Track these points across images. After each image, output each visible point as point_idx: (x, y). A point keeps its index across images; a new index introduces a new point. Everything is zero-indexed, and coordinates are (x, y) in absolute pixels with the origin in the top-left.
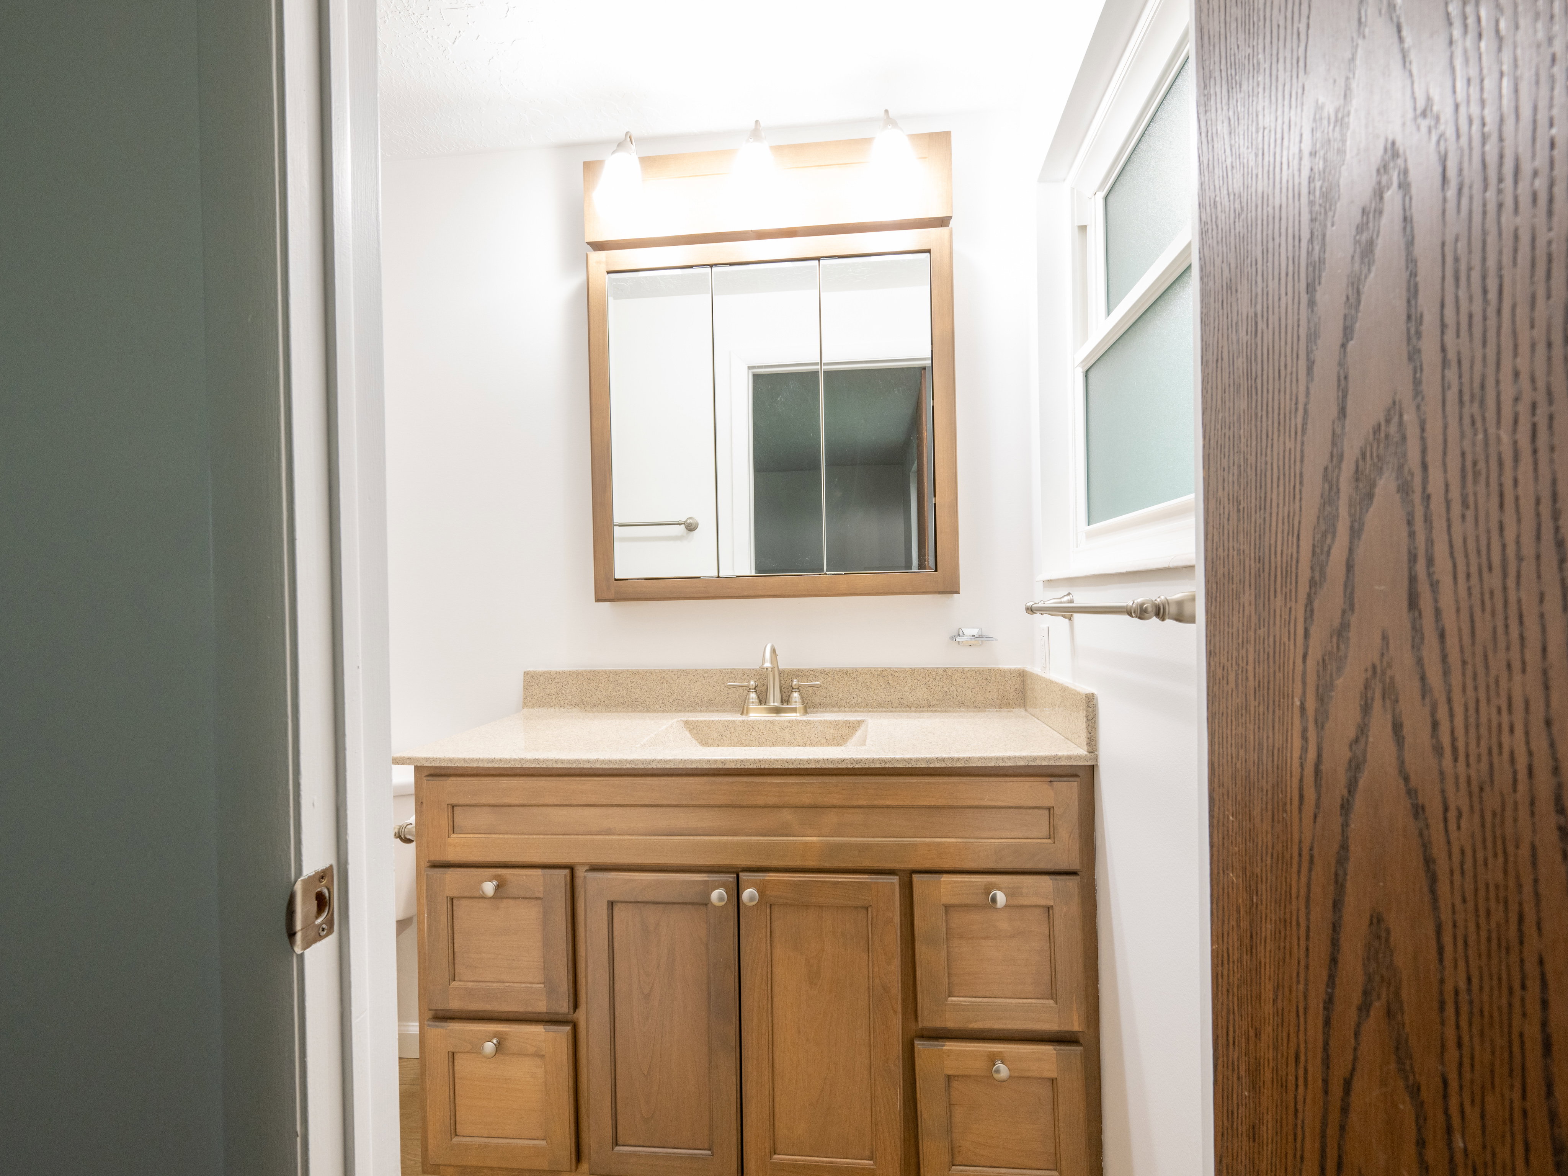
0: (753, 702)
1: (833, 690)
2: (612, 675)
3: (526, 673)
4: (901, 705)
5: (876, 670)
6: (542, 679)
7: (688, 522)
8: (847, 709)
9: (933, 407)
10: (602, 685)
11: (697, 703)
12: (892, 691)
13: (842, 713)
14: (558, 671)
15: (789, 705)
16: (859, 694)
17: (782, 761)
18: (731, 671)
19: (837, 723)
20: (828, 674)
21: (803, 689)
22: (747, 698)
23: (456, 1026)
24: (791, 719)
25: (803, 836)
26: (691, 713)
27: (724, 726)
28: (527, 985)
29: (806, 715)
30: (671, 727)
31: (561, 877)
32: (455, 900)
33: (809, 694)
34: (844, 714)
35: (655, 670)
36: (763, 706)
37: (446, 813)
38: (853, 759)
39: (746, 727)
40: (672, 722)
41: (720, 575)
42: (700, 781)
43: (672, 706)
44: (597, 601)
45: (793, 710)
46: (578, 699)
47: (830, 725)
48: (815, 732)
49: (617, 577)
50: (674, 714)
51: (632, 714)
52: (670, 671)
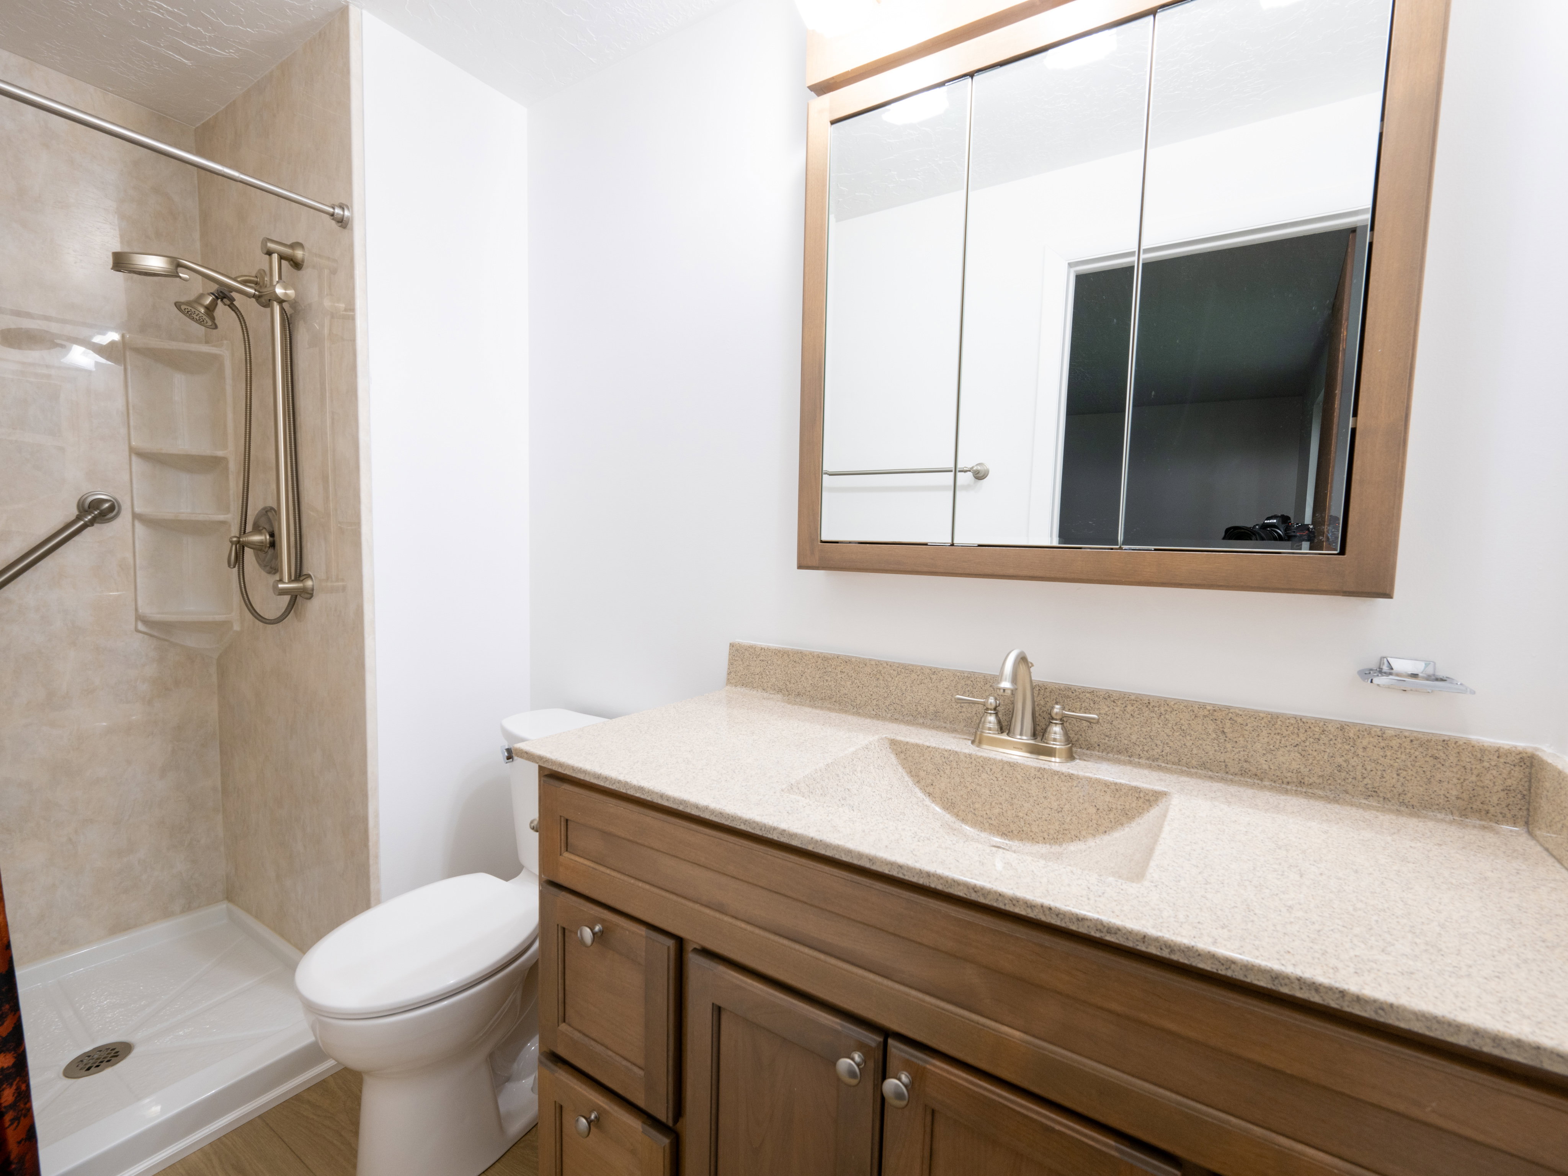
0: (990, 729)
1: (1122, 726)
2: (820, 661)
3: (732, 645)
4: (1243, 773)
5: (1202, 706)
6: (747, 653)
7: (975, 469)
8: (1143, 761)
9: (1371, 244)
10: (809, 671)
11: (920, 713)
12: (1229, 746)
13: (1131, 768)
14: (763, 647)
15: (1044, 743)
16: (1167, 741)
17: (966, 885)
18: (969, 675)
19: (1117, 787)
20: (1115, 701)
21: (1069, 721)
22: (981, 720)
23: (564, 1077)
24: (1042, 766)
25: (996, 1021)
26: (908, 727)
27: (943, 757)
28: (629, 1065)
29: (1068, 764)
30: (865, 749)
31: (669, 948)
32: (566, 931)
33: (1078, 729)
34: (1135, 770)
35: (870, 660)
36: (1004, 737)
37: (559, 826)
38: (1102, 923)
39: (973, 765)
40: (871, 739)
41: (955, 542)
42: (838, 877)
43: (887, 710)
44: (800, 567)
45: (1050, 752)
46: (782, 684)
47: (1103, 791)
48: (1080, 794)
49: (824, 538)
50: (887, 723)
51: (836, 714)
52: (889, 664)
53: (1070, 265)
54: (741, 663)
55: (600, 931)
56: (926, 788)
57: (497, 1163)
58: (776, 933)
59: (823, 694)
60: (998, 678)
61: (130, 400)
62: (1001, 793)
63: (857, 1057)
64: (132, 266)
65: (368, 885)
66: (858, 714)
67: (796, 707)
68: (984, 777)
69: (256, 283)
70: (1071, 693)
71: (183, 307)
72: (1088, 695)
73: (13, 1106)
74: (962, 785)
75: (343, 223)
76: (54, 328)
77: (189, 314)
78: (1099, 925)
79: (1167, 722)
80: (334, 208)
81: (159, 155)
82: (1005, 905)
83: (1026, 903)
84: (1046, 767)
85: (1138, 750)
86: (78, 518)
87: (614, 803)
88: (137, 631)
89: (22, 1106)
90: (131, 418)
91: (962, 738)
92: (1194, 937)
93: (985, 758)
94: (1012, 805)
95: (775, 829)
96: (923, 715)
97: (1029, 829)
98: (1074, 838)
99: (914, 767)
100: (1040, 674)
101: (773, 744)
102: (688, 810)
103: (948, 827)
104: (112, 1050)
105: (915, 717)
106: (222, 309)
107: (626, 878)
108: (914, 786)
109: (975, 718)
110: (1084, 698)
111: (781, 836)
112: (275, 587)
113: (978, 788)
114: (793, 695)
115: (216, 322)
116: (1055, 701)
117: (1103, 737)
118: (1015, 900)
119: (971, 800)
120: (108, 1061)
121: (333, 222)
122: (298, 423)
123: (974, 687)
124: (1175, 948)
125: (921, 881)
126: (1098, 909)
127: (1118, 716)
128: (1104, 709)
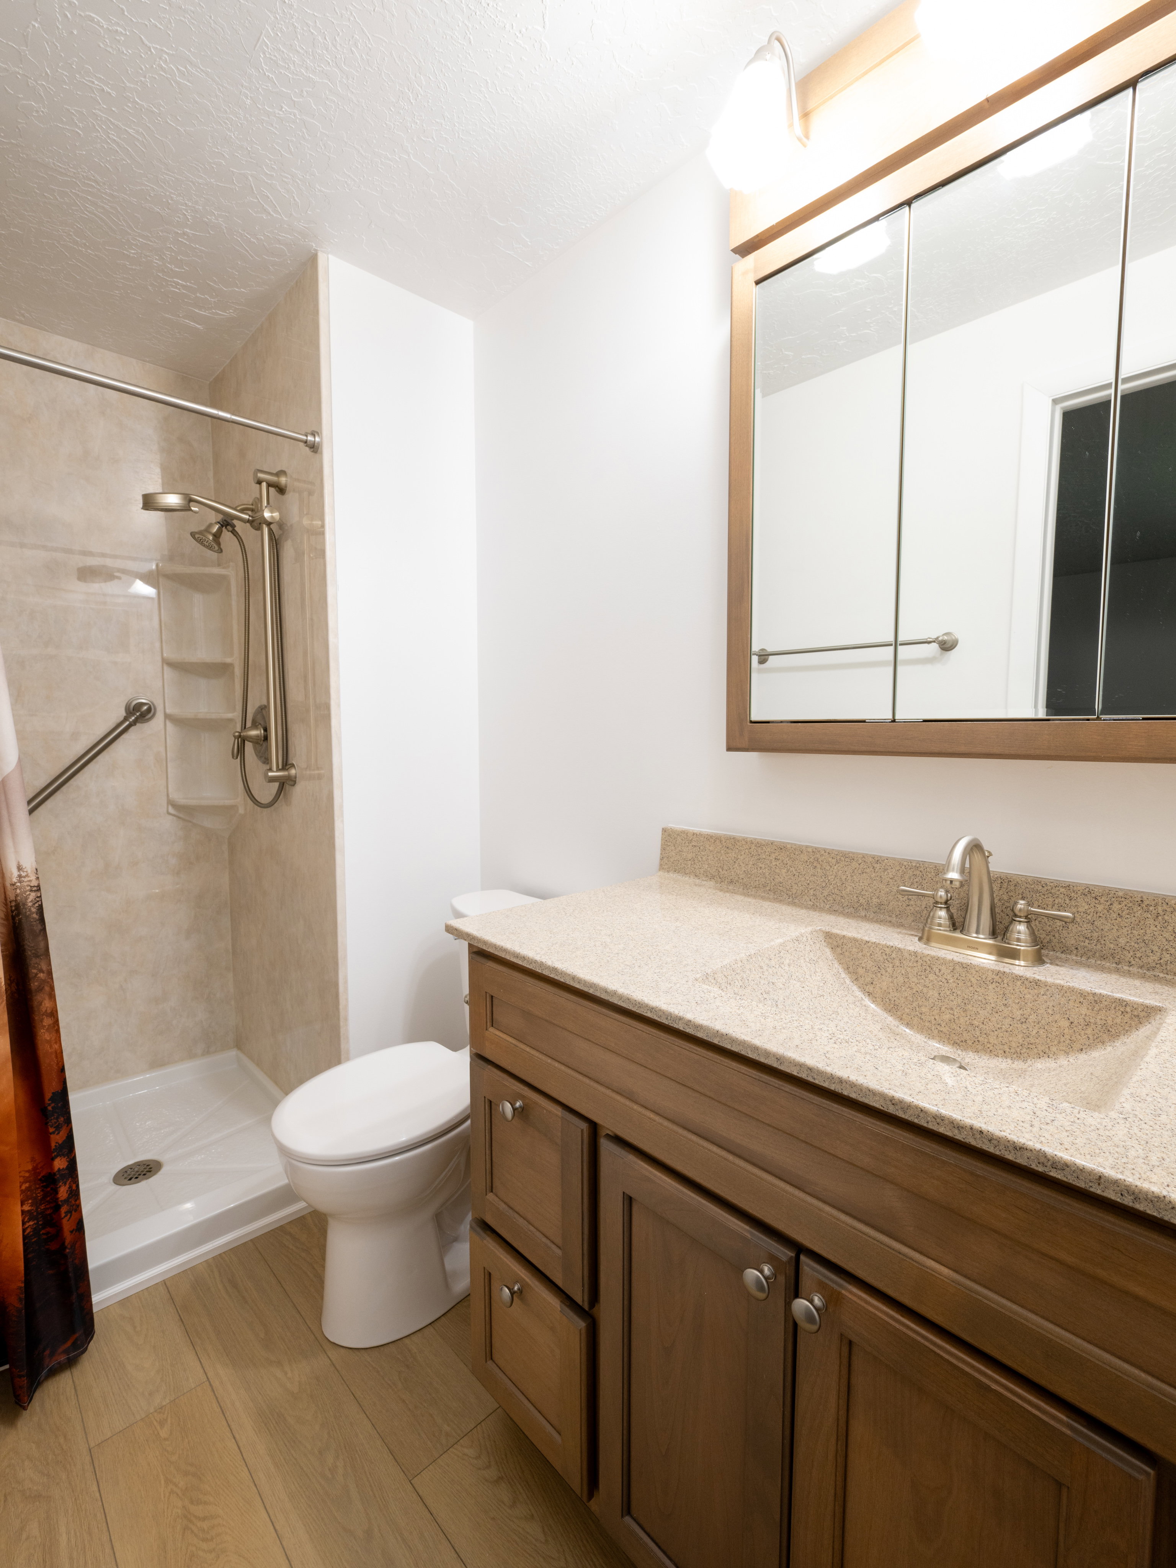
0: (940, 925)
1: (1106, 928)
2: (753, 847)
3: (664, 830)
6: (679, 839)
7: (940, 639)
8: (1134, 970)
10: (742, 857)
11: (861, 905)
13: (1117, 977)
14: (695, 832)
15: (1005, 943)
16: (1167, 947)
17: (883, 1096)
18: (918, 865)
19: (1096, 999)
20: (1097, 897)
21: (1039, 919)
22: (929, 915)
23: (491, 1244)
24: (1002, 969)
25: (921, 1253)
26: (847, 920)
27: (884, 954)
28: (548, 1242)
29: (1035, 968)
30: (795, 941)
31: (582, 1130)
32: (493, 1104)
33: (1050, 929)
34: (1123, 980)
35: (807, 847)
36: (958, 935)
37: (485, 1002)
38: (1045, 1155)
39: (919, 964)
40: (803, 931)
41: (897, 718)
42: (746, 1075)
43: (826, 901)
44: (729, 749)
45: (1013, 954)
46: (714, 870)
47: (1078, 1001)
48: (1048, 1003)
49: (753, 718)
50: (824, 915)
51: (770, 903)
52: (827, 851)
53: (1055, 401)
54: (673, 848)
55: (520, 1107)
56: (865, 987)
57: (442, 1317)
58: (685, 1128)
59: (757, 882)
60: (946, 867)
61: (163, 619)
62: (952, 998)
63: (767, 1270)
64: (156, 504)
65: (339, 1044)
66: (793, 904)
67: (728, 895)
68: (931, 979)
69: (252, 510)
70: (1041, 887)
71: (197, 536)
72: (1062, 890)
73: (66, 1201)
74: (907, 986)
75: (314, 448)
76: (109, 562)
77: (200, 542)
78: (1042, 1156)
79: (1166, 924)
80: (307, 436)
81: (183, 411)
82: (928, 1122)
83: (953, 1123)
84: (1007, 970)
85: (1128, 956)
86: (126, 719)
87: (532, 983)
88: (169, 813)
89: (73, 1202)
90: (163, 634)
91: (908, 934)
92: (1168, 1186)
93: (933, 957)
94: (965, 1011)
95: (681, 1019)
96: (865, 907)
97: (986, 1040)
98: (1042, 1054)
99: (852, 963)
100: (999, 865)
101: (696, 932)
102: (598, 994)
103: (889, 1031)
104: (148, 1166)
105: (856, 910)
106: (226, 535)
107: (543, 1058)
108: (852, 984)
109: (925, 912)
110: (1058, 893)
111: (686, 1027)
112: (266, 775)
113: (925, 990)
114: (726, 882)
115: (221, 547)
116: (1020, 896)
117: (1081, 939)
118: (939, 1118)
119: (917, 1003)
120: (144, 1175)
121: (307, 449)
122: (284, 630)
123: (924, 878)
124: (1140, 1196)
125: (833, 1087)
126: (1042, 1139)
127: (1101, 915)
128: (1084, 907)
